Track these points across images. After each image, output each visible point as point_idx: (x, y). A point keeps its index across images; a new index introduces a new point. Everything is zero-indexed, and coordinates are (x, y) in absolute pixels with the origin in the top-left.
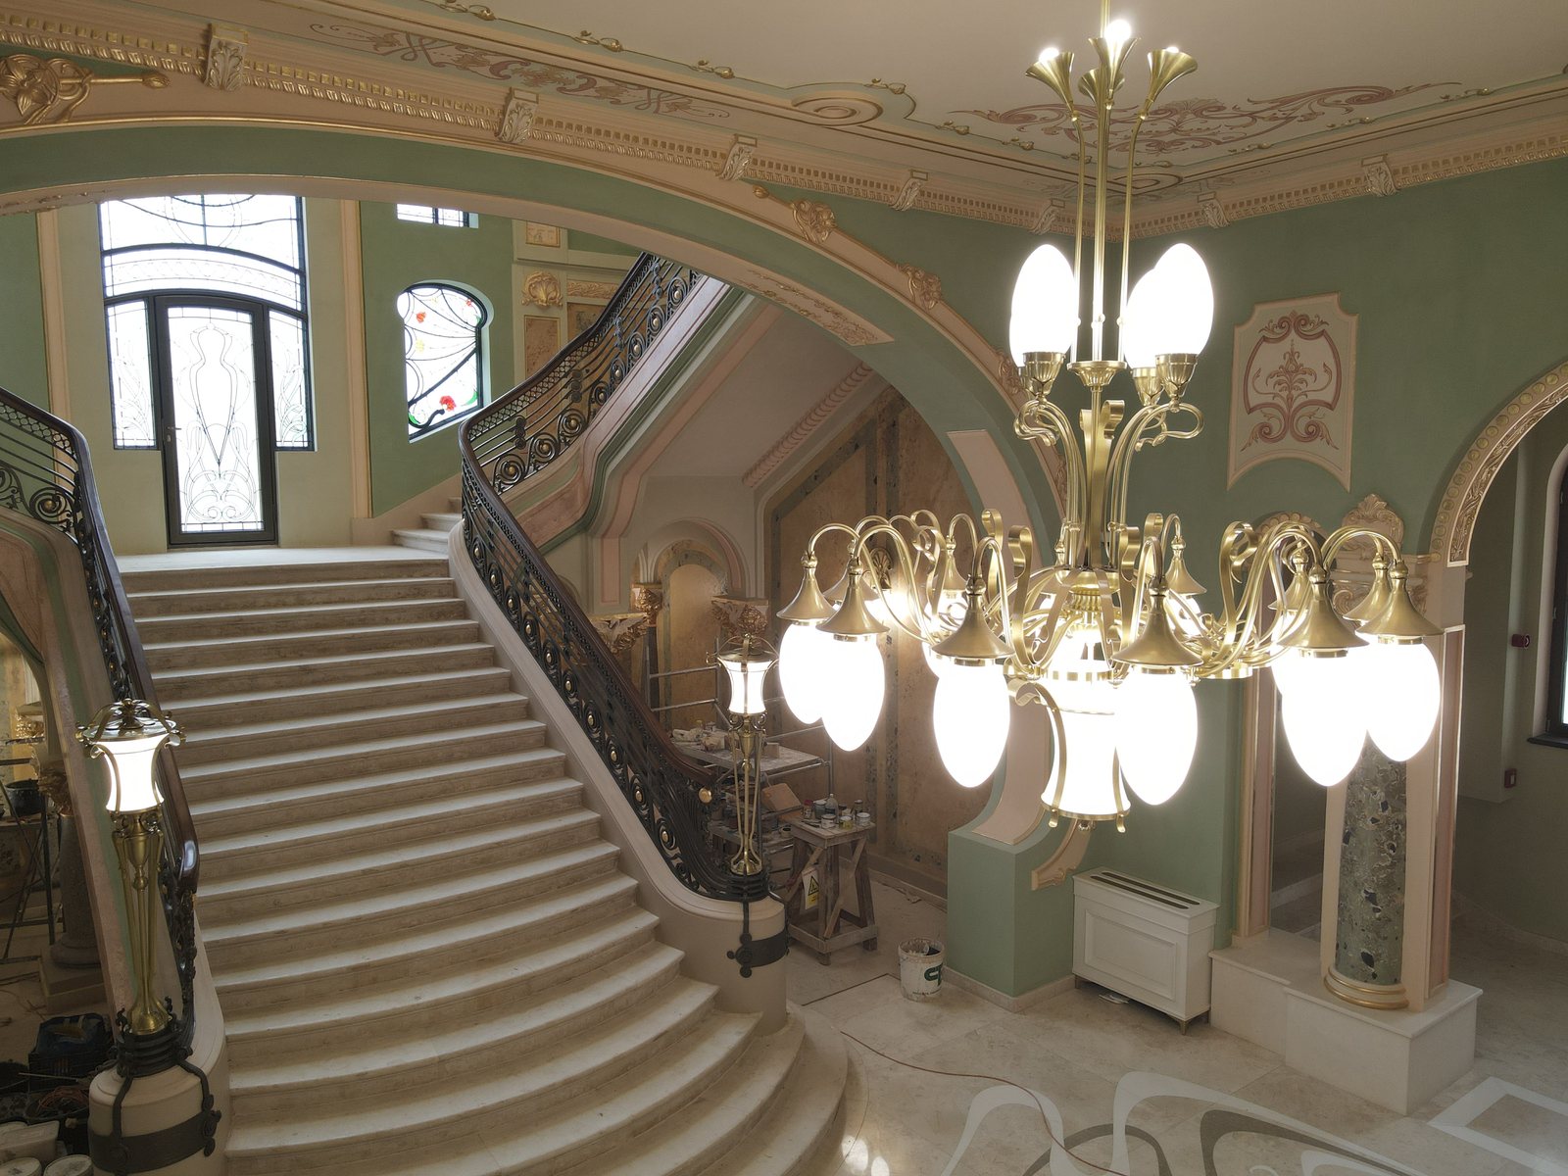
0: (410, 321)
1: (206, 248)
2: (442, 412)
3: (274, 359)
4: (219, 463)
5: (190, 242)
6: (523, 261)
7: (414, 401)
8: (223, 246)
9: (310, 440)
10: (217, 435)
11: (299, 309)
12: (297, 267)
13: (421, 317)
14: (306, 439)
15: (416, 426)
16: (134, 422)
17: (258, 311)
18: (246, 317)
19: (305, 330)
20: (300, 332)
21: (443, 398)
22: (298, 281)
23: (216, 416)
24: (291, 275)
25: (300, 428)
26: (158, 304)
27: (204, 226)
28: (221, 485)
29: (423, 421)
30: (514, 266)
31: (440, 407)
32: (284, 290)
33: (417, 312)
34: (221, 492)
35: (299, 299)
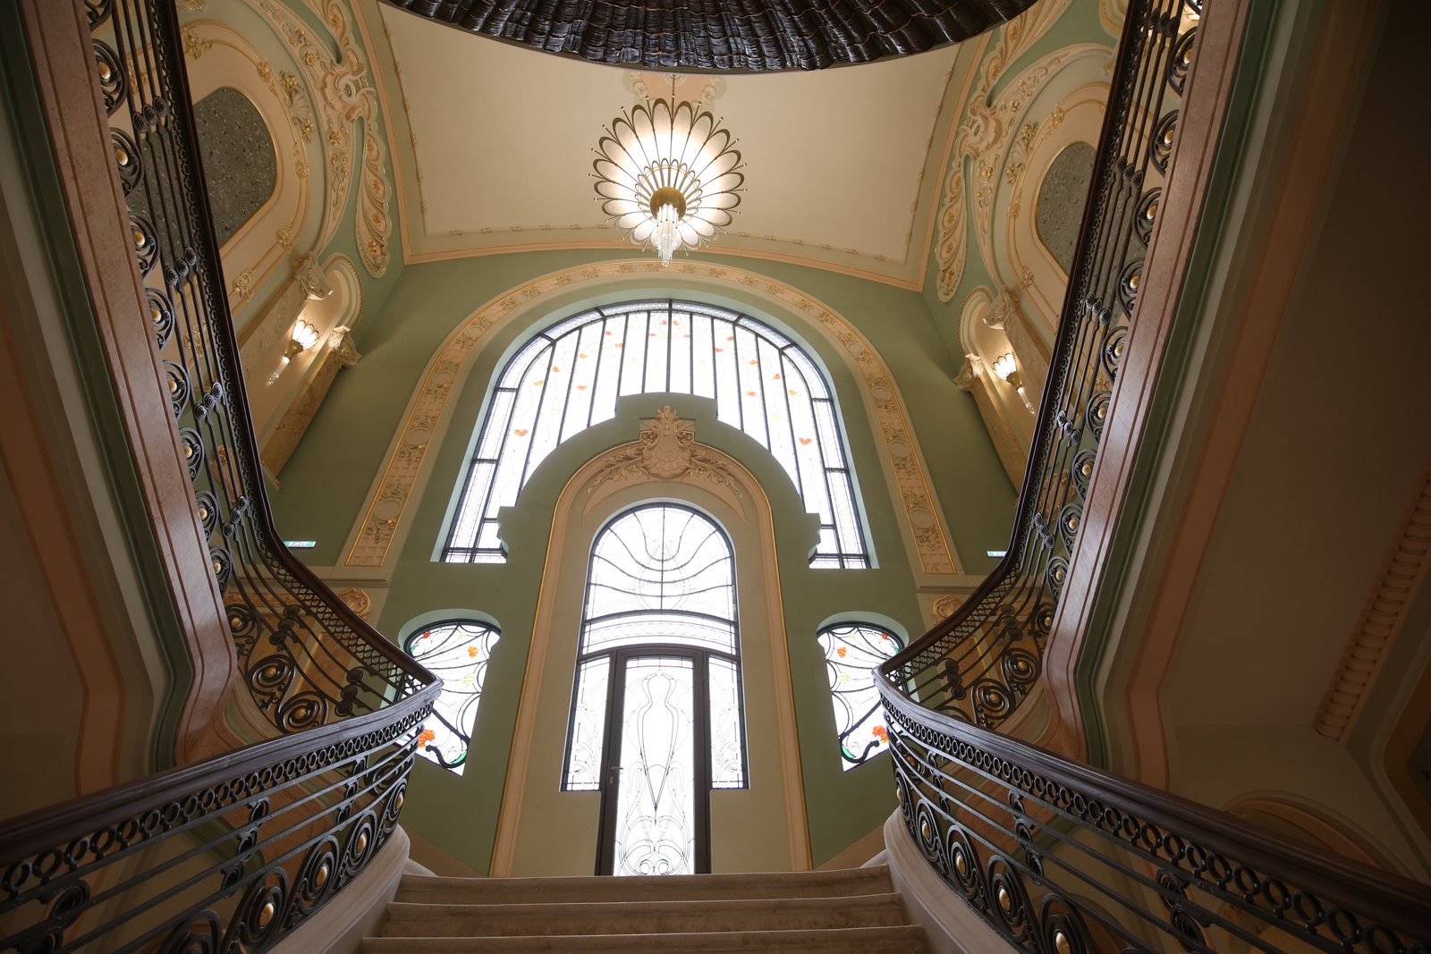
0: (832, 656)
1: (661, 611)
2: (876, 744)
3: (711, 699)
4: (656, 808)
5: (648, 608)
6: (926, 590)
7: (845, 735)
8: (675, 609)
9: (745, 781)
10: (656, 775)
11: (734, 653)
12: (732, 619)
13: (842, 652)
14: (741, 779)
15: (851, 760)
16: (585, 765)
17: (699, 658)
18: (689, 664)
19: (739, 672)
20: (735, 673)
21: (875, 728)
22: (733, 631)
23: (657, 756)
24: (727, 627)
25: (735, 766)
26: (619, 658)
27: (662, 597)
28: (655, 834)
29: (859, 755)
30: (918, 595)
31: (874, 739)
32: (722, 639)
33: (837, 647)
34: (655, 842)
35: (733, 645)
